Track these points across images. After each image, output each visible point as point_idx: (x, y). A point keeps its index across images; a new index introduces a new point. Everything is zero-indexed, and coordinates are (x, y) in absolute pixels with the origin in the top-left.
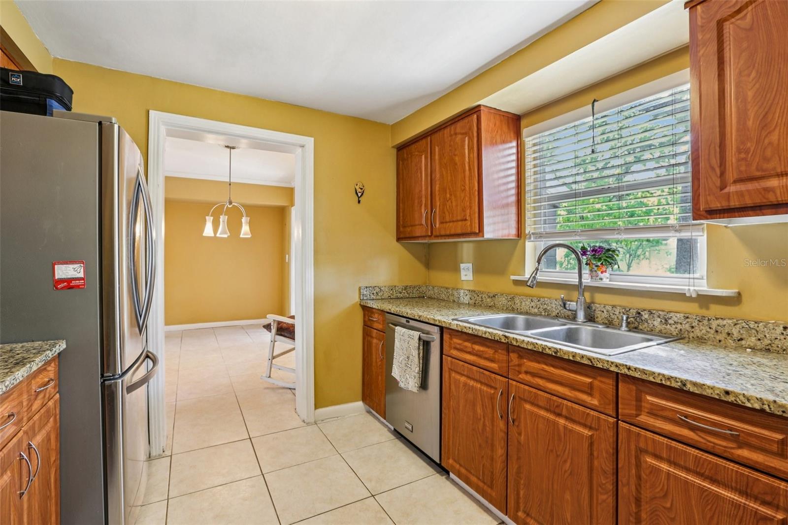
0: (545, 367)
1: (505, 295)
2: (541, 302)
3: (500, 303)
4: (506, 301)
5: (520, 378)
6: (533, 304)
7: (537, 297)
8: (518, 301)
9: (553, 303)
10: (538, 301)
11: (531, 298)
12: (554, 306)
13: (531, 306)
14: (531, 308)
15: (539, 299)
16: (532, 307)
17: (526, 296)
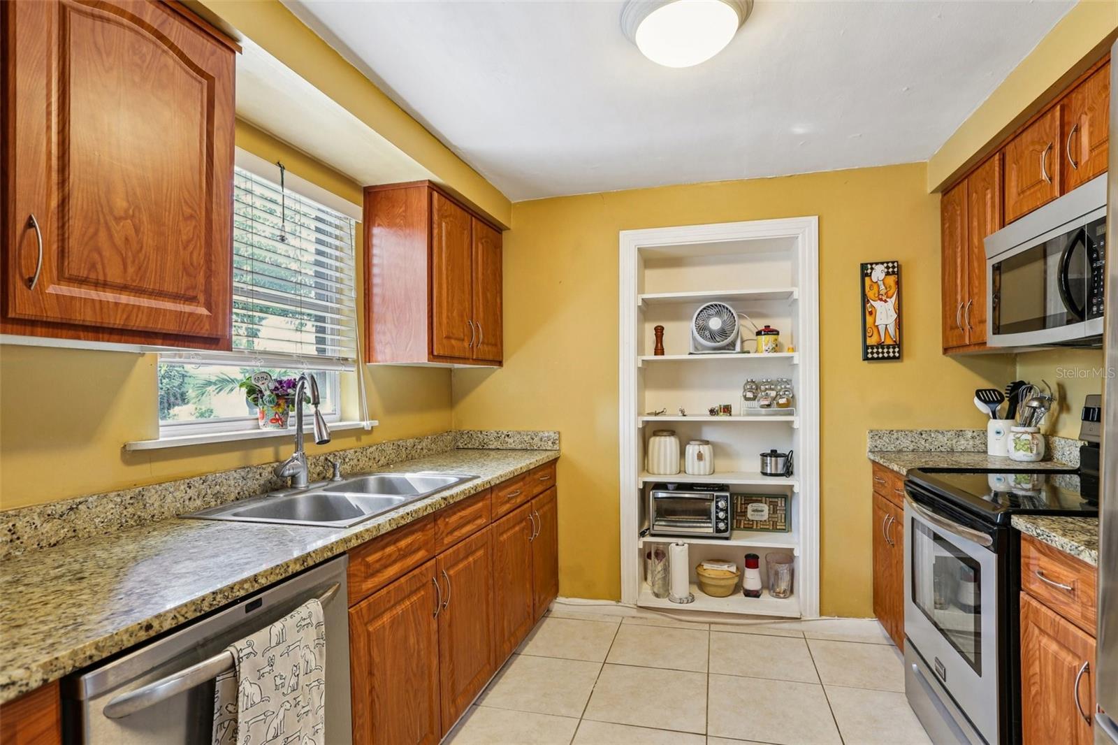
0: (463, 513)
1: (112, 495)
2: (208, 483)
3: (97, 520)
4: (119, 509)
5: (447, 544)
6: (191, 492)
7: (200, 475)
8: (156, 496)
9: (231, 478)
10: (204, 482)
11: (188, 481)
12: (232, 482)
13: (187, 497)
14: (187, 502)
15: (204, 478)
16: (190, 499)
17: (176, 481)
